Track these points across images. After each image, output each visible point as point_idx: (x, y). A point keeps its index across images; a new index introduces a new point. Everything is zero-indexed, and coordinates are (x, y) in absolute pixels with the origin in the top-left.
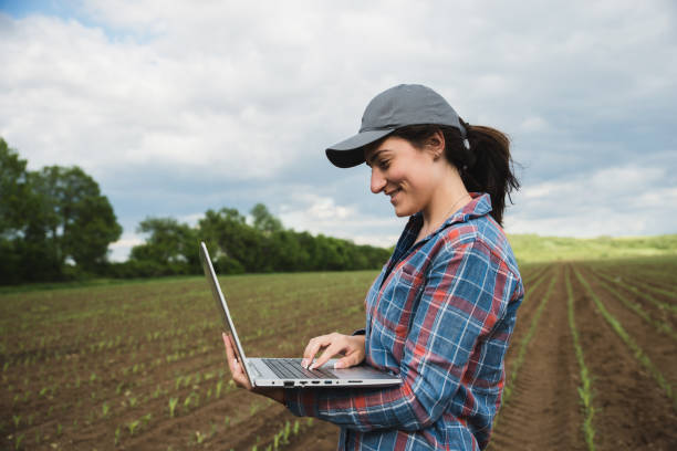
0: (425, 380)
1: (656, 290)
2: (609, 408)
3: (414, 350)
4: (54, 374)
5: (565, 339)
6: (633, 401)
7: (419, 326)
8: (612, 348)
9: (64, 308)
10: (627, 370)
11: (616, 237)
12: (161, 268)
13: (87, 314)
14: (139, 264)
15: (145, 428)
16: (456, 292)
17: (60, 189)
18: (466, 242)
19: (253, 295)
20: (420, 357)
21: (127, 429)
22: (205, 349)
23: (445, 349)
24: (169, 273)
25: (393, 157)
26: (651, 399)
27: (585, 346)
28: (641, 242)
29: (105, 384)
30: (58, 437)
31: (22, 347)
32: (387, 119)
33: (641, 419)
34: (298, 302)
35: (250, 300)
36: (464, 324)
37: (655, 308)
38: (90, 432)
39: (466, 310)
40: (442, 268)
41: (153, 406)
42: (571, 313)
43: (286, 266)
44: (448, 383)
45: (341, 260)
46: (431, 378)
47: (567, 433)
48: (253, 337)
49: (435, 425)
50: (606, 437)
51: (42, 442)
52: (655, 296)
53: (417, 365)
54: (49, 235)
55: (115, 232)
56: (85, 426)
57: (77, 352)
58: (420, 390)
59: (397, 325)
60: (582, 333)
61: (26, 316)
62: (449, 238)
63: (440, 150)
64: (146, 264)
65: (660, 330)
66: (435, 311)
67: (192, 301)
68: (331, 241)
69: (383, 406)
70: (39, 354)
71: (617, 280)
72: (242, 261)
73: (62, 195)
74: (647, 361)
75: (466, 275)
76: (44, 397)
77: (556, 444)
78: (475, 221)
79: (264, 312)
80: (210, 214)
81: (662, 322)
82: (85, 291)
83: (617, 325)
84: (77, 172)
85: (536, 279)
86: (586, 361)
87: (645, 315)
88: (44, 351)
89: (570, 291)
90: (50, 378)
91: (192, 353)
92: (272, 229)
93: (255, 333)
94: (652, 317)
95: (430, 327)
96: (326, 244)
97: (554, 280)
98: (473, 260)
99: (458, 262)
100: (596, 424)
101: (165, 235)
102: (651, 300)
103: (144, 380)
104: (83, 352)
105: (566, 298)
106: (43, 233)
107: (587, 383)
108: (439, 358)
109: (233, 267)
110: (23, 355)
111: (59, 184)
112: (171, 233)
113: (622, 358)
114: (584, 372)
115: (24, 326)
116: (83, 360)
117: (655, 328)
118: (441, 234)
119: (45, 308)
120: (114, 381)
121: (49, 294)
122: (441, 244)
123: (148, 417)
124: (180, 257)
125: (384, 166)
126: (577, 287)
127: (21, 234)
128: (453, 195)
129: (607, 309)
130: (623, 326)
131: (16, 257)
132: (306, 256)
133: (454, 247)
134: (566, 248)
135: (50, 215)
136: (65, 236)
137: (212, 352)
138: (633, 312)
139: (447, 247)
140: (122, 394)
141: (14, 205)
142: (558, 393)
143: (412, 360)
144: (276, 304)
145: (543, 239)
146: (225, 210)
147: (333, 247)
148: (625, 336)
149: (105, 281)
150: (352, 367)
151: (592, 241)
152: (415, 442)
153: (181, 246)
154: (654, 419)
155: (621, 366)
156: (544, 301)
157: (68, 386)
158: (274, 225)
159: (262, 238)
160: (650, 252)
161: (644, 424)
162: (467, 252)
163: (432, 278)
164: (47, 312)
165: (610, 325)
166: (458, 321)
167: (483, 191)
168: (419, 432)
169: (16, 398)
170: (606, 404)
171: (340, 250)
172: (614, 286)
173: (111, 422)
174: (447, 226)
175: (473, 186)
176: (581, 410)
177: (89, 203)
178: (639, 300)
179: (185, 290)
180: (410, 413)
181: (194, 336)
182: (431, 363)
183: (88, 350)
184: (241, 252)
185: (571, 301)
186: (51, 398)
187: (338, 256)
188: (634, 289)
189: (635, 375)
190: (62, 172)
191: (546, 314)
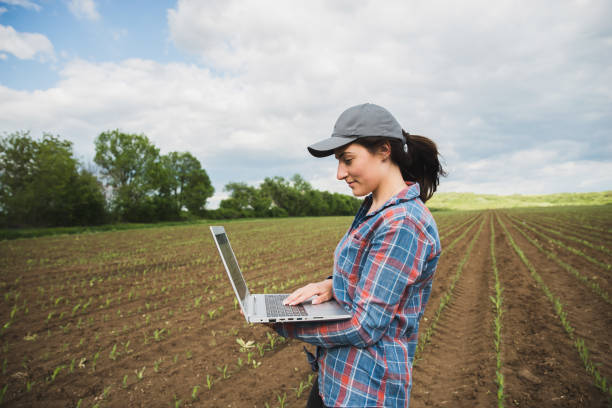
0: (368, 314)
1: (548, 230)
2: (512, 310)
3: (361, 294)
4: (170, 279)
5: (487, 263)
6: (528, 305)
7: (365, 277)
8: (517, 269)
9: (181, 238)
10: (525, 284)
11: (524, 195)
12: (237, 213)
13: (192, 242)
14: (224, 211)
15: (219, 314)
16: (392, 255)
17: (177, 166)
18: (399, 219)
19: (293, 231)
20: (365, 298)
21: (209, 316)
22: (259, 266)
23: (383, 294)
24: (243, 216)
25: (354, 158)
26: (539, 304)
27: (500, 267)
28: (540, 198)
29: (199, 286)
30: (169, 317)
31: (154, 260)
32: (351, 131)
33: (532, 317)
34: (320, 236)
35: (290, 234)
36: (396, 277)
37: (546, 242)
38: (188, 316)
39: (398, 267)
40: (381, 237)
41: (225, 301)
42: (493, 245)
43: (314, 212)
44: (384, 316)
45: (349, 208)
46: (372, 313)
47: (484, 326)
48: (289, 258)
49: (377, 343)
50: (509, 328)
51: (161, 320)
52: (546, 234)
53: (363, 304)
54: (173, 193)
55: (209, 191)
56: (185, 312)
57: (185, 265)
58: (364, 322)
59: (350, 274)
60: (498, 259)
61: (159, 242)
62: (387, 216)
63: (387, 155)
64: (229, 211)
65: (548, 257)
66: (376, 267)
67: (255, 235)
68: (342, 197)
69: (339, 332)
70: (164, 266)
71: (524, 223)
72: (287, 209)
73: (179, 169)
74: (539, 278)
75: (398, 243)
76: (163, 293)
77: (476, 333)
78: (405, 204)
79: (298, 242)
80: (266, 180)
81: (550, 251)
82: (193, 226)
83: (521, 253)
84: (188, 156)
85: (472, 222)
86: (499, 278)
87: (540, 247)
88: (166, 264)
89: (493, 230)
90: (169, 281)
91: (252, 268)
92: (305, 189)
93: (291, 256)
94: (544, 248)
95: (373, 278)
96: (340, 199)
97: (483, 222)
98: (403, 232)
99: (393, 233)
100: (503, 320)
101: (240, 192)
102: (545, 236)
103: (222, 284)
104: (188, 266)
105: (490, 235)
106: (169, 192)
107: (499, 292)
108: (379, 300)
109: (281, 212)
110: (155, 266)
111: (178, 163)
112: (244, 192)
113: (523, 276)
114: (497, 286)
115: (157, 248)
116: (187, 270)
117: (546, 255)
118: (381, 213)
119: (169, 237)
120: (204, 284)
121: (172, 229)
122: (381, 220)
123: (221, 308)
124: (249, 207)
125: (348, 162)
126: (498, 228)
127: (157, 192)
128: (394, 184)
129: (516, 243)
130: (525, 254)
131: (154, 206)
132: (327, 206)
133: (390, 223)
134: (493, 201)
135: (172, 181)
136: (181, 193)
137: (264, 268)
138: (533, 245)
139: (385, 223)
140: (208, 293)
141: (153, 176)
142: (480, 299)
143: (360, 301)
144: (306, 237)
145: (477, 196)
146: (276, 178)
147: (343, 200)
148: (526, 261)
149: (204, 221)
150: (323, 303)
151: (508, 197)
152: (362, 355)
153: (250, 200)
154: (541, 317)
155: (522, 281)
156: (476, 237)
157: (178, 286)
158: (306, 186)
159: (300, 195)
160: (546, 204)
161: (534, 320)
162: (399, 227)
163: (376, 244)
164: (171, 240)
165: (517, 253)
166: (393, 274)
167: (414, 181)
168: (365, 349)
169: (148, 292)
170: (510, 307)
171: (348, 202)
172: (521, 226)
173: (201, 310)
174: (385, 207)
175: (408, 178)
176: (494, 311)
177: (194, 173)
178: (537, 237)
179: (251, 227)
180: (357, 336)
181: (254, 257)
182: (373, 303)
183: (190, 264)
184: (286, 204)
185: (493, 237)
186: (167, 293)
187: (347, 206)
188: (534, 229)
189: (531, 287)
190: (179, 155)
191: (477, 245)
